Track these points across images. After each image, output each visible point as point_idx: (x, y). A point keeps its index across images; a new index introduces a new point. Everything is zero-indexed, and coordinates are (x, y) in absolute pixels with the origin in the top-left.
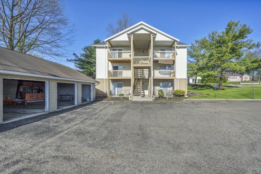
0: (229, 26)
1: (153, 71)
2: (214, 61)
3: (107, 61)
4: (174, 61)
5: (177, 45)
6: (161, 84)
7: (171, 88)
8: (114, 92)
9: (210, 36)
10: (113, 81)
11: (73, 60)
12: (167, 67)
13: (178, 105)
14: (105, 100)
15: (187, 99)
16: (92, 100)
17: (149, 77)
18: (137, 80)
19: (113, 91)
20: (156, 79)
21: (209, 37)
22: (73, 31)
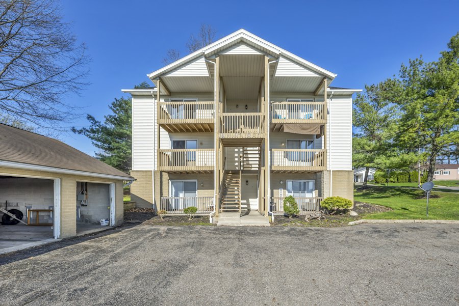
0: (453, 47)
1: (271, 150)
2: (415, 129)
3: (157, 126)
4: (322, 127)
5: (329, 90)
6: (289, 184)
7: (313, 192)
8: (177, 202)
9: (404, 72)
10: (173, 175)
11: (87, 131)
12: (303, 144)
13: (341, 239)
14: (147, 224)
15: (357, 222)
16: (113, 223)
17: (259, 168)
18: (231, 173)
19: (173, 199)
20: (278, 172)
21: (401, 74)
22: (82, 61)
